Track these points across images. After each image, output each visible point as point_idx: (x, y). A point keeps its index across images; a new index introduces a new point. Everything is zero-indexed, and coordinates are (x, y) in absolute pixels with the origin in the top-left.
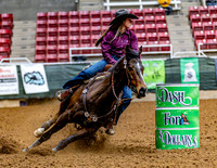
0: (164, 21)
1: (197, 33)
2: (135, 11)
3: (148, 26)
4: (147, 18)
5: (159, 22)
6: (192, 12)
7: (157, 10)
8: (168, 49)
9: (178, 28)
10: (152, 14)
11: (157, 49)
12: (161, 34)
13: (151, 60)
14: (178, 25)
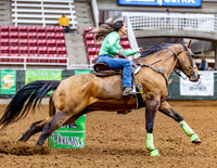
0: (63, 38)
1: (90, 50)
2: (39, 28)
3: (49, 41)
4: (49, 34)
5: (58, 38)
6: (86, 32)
7: (57, 28)
8: (65, 61)
9: (75, 44)
10: (53, 31)
11: (56, 61)
12: (59, 49)
13: (50, 70)
14: (74, 41)
